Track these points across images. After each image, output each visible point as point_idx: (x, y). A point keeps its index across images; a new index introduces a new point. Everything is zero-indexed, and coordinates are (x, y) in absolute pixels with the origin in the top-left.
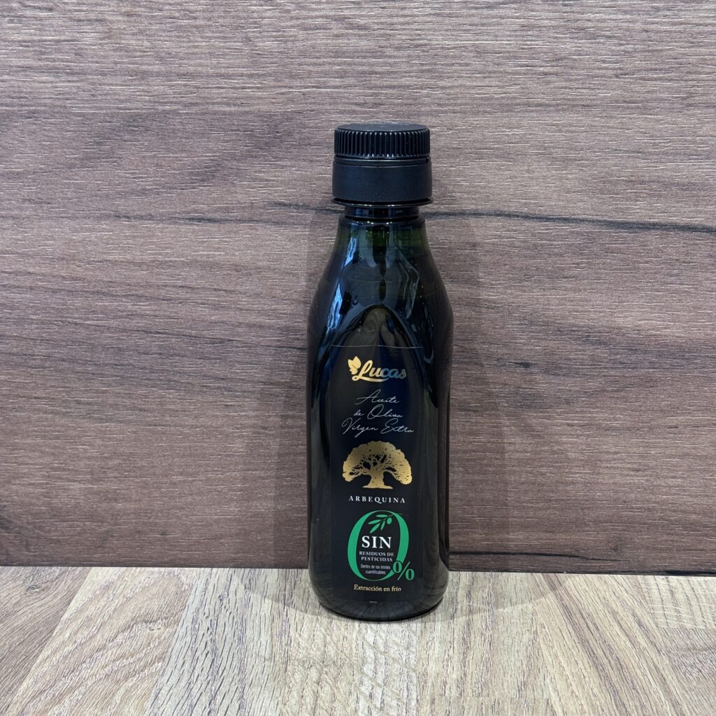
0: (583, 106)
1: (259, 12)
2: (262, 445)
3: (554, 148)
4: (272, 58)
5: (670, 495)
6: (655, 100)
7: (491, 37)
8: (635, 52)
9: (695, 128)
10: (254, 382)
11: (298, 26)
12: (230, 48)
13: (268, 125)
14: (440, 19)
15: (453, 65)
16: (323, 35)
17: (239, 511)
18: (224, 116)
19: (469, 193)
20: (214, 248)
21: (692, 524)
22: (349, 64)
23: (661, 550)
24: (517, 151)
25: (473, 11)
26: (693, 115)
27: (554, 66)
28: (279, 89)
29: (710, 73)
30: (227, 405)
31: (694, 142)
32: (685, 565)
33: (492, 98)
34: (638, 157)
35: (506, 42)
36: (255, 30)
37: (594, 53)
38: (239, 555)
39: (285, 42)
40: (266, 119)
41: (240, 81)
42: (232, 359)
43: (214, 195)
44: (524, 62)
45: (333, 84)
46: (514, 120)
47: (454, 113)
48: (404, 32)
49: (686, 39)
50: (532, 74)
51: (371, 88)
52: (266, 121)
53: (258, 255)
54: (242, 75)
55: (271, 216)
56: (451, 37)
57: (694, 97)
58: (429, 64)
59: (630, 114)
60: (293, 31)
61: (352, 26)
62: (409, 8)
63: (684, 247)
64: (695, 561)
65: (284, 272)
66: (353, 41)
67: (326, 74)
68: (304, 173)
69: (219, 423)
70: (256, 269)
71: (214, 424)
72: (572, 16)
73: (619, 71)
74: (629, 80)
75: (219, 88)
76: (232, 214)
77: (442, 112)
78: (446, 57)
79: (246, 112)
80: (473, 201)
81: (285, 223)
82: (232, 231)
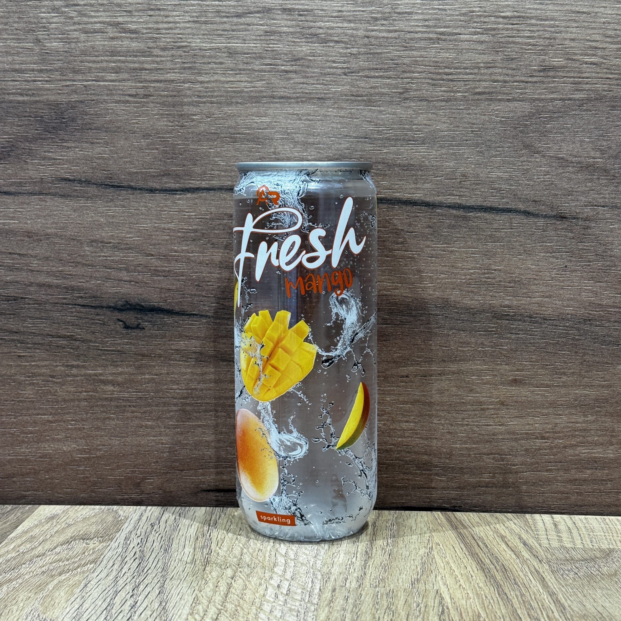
0: (319, 98)
1: (47, 18)
2: (50, 392)
3: (295, 133)
4: (58, 56)
5: (405, 437)
6: (377, 94)
7: (240, 41)
8: (359, 54)
9: (411, 117)
10: (44, 336)
11: (80, 30)
12: (23, 48)
13: (55, 112)
14: (197, 25)
15: (209, 63)
16: (101, 38)
17: (29, 452)
18: (18, 105)
19: (225, 171)
20: (9, 217)
21: (424, 464)
22: (123, 62)
23: (399, 488)
24: (265, 136)
25: (225, 19)
26: (409, 107)
27: (292, 65)
28: (64, 82)
29: (421, 72)
30: (19, 356)
31: (411, 130)
32: (420, 502)
33: (243, 91)
34: (365, 142)
35: (253, 45)
36: (44, 33)
37: (326, 55)
39: (69, 43)
40: (53, 107)
41: (33, 75)
42: (24, 315)
43: (10, 171)
44: (268, 61)
45: (110, 78)
46: (262, 110)
47: (211, 103)
48: (168, 36)
49: (400, 44)
50: (276, 72)
51: (142, 82)
52: (54, 109)
53: (47, 224)
54: (33, 70)
55: (58, 190)
56: (207, 40)
57: (409, 92)
58: (189, 62)
59: (358, 106)
60: (76, 34)
61: (125, 31)
62: (172, 16)
63: (407, 219)
64: (428, 498)
65: (69, 238)
66: (126, 43)
67: (104, 70)
68: (86, 153)
69: (12, 371)
70: (45, 235)
71: (8, 373)
72: (306, 24)
73: (347, 70)
74: (355, 77)
75: (13, 81)
76: (25, 188)
77: (202, 103)
78: (203, 56)
79: (36, 102)
80: (230, 178)
81: (70, 196)
82: (24, 203)
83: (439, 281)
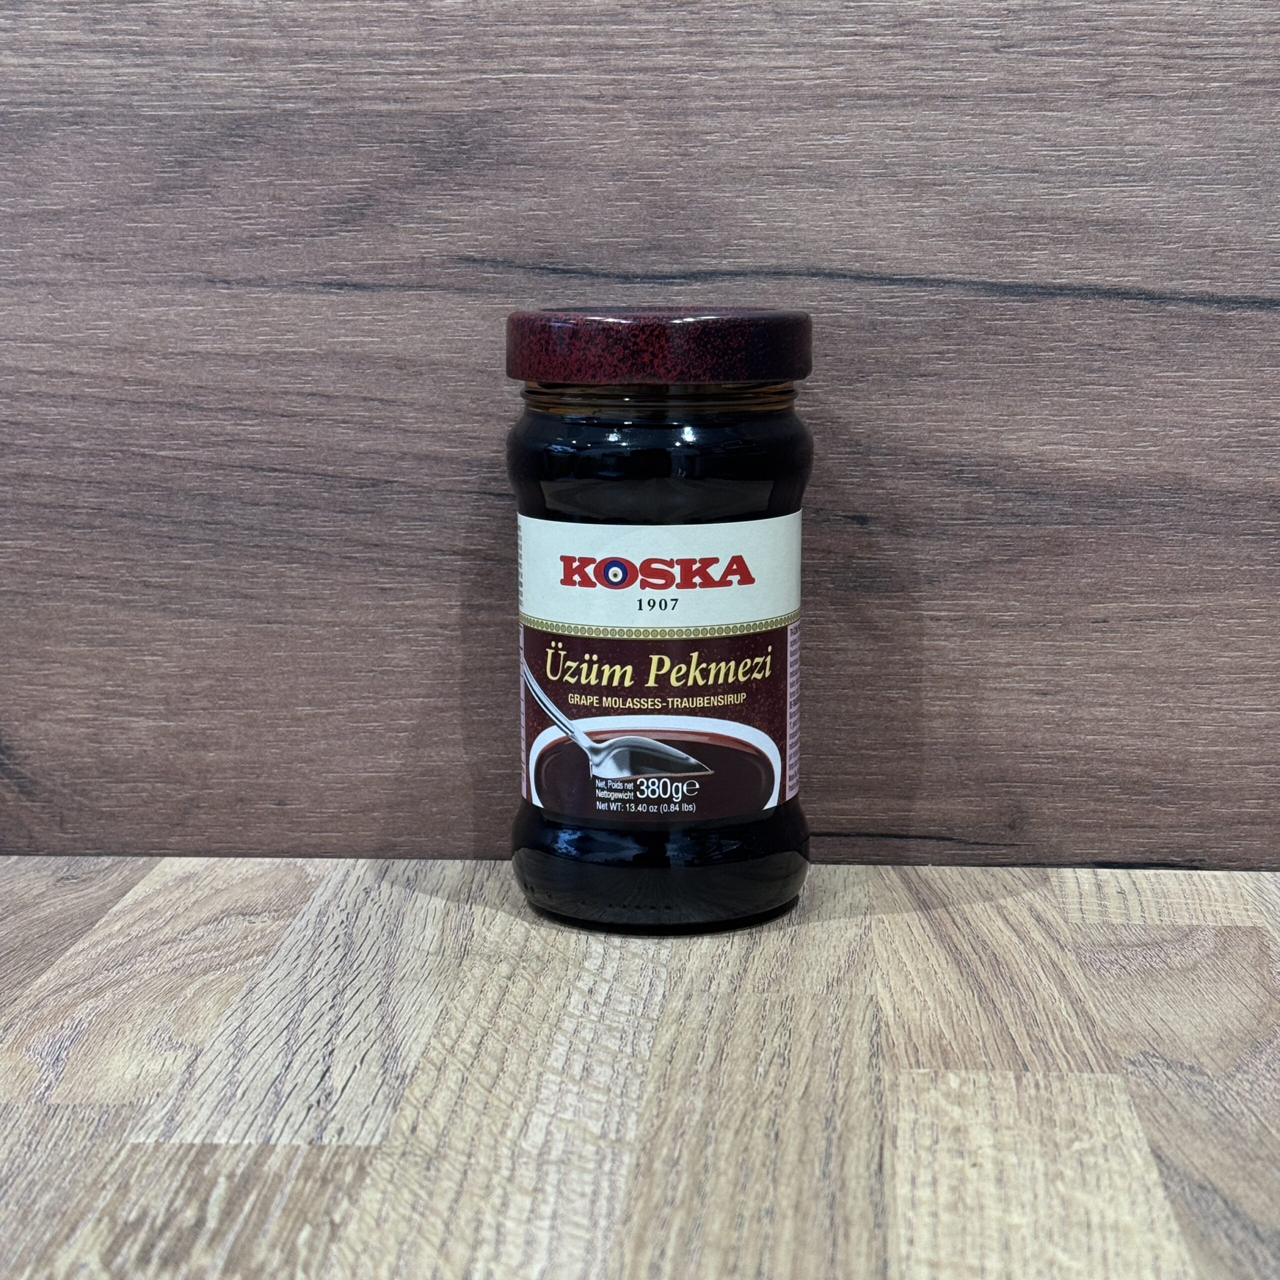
0: (945, 97)
2: (439, 655)
4: (454, 26)
10: (427, 551)
12: (389, 11)
13: (448, 132)
17: (402, 765)
18: (378, 119)
19: (766, 239)
20: (363, 331)
22: (576, 34)
24: (841, 171)
26: (1119, 110)
27: (897, 35)
28: (464, 74)
30: (383, 589)
33: (801, 86)
34: (1032, 179)
38: (402, 839)
40: (444, 123)
41: (404, 63)
42: (391, 513)
43: (364, 245)
45: (550, 65)
46: (836, 121)
47: (741, 110)
50: (863, 48)
51: (610, 72)
52: (445, 126)
53: (432, 343)
54: (407, 53)
55: (452, 280)
58: (701, 33)
65: (474, 369)
67: (539, 50)
68: (505, 208)
69: (370, 617)
70: (429, 365)
71: (362, 620)
75: (371, 73)
76: (391, 276)
77: (723, 109)
79: (413, 113)
80: (774, 253)
81: (476, 290)
82: (391, 304)
83: (1168, 441)
